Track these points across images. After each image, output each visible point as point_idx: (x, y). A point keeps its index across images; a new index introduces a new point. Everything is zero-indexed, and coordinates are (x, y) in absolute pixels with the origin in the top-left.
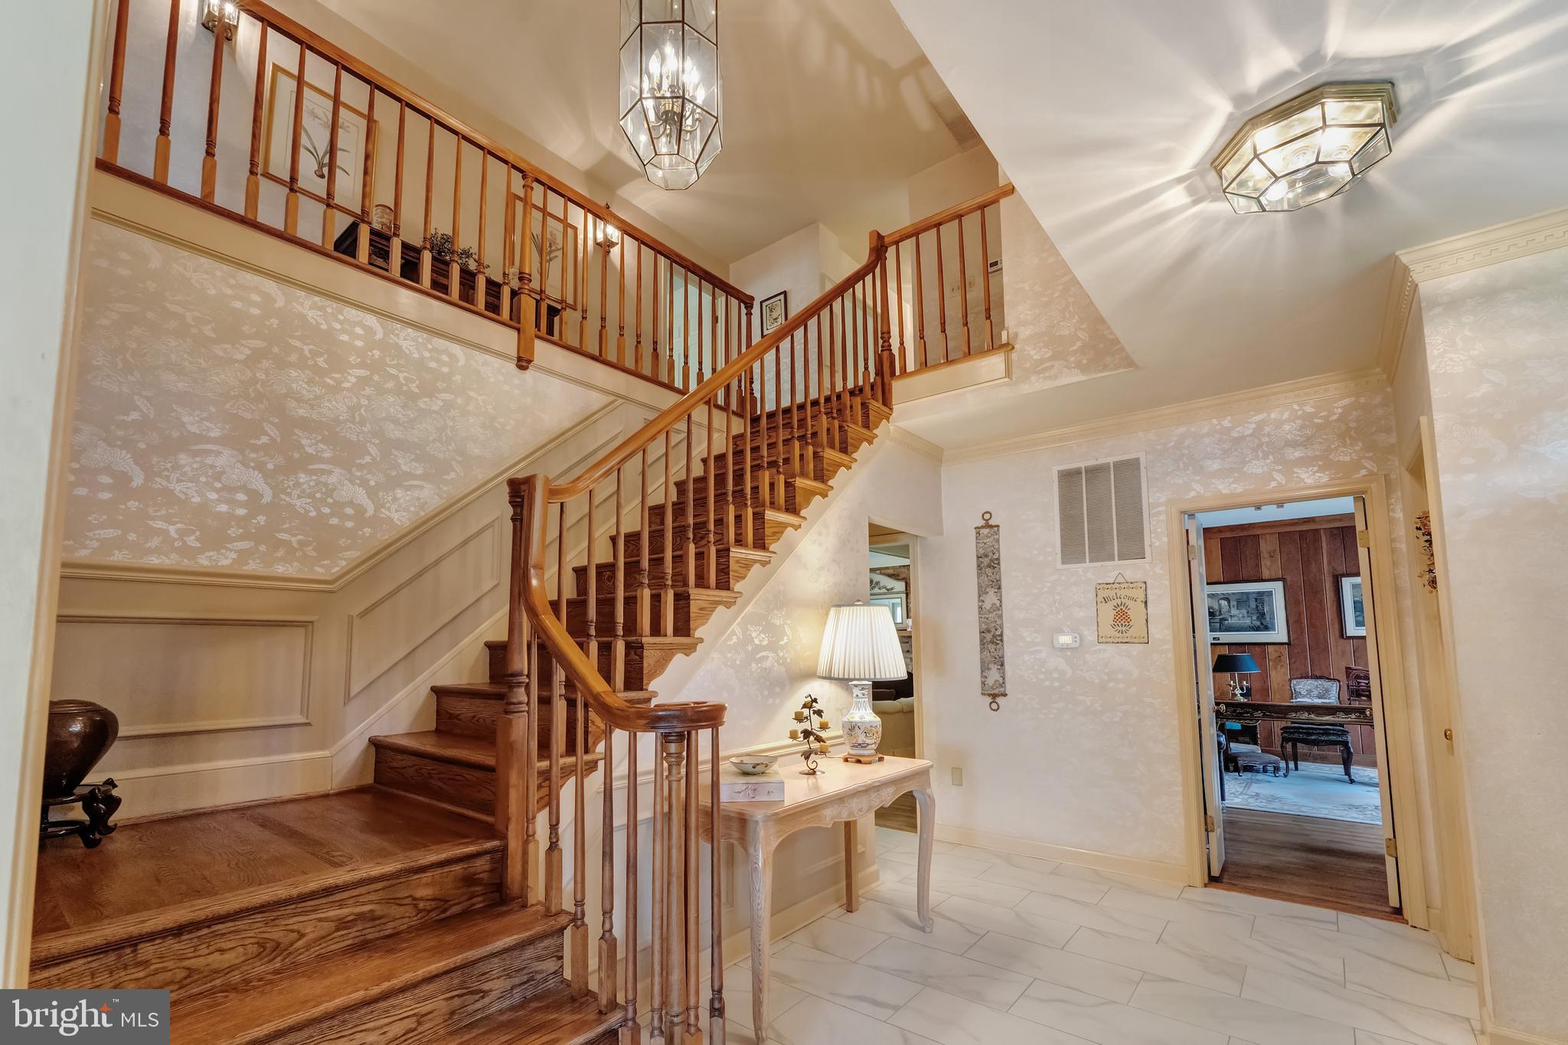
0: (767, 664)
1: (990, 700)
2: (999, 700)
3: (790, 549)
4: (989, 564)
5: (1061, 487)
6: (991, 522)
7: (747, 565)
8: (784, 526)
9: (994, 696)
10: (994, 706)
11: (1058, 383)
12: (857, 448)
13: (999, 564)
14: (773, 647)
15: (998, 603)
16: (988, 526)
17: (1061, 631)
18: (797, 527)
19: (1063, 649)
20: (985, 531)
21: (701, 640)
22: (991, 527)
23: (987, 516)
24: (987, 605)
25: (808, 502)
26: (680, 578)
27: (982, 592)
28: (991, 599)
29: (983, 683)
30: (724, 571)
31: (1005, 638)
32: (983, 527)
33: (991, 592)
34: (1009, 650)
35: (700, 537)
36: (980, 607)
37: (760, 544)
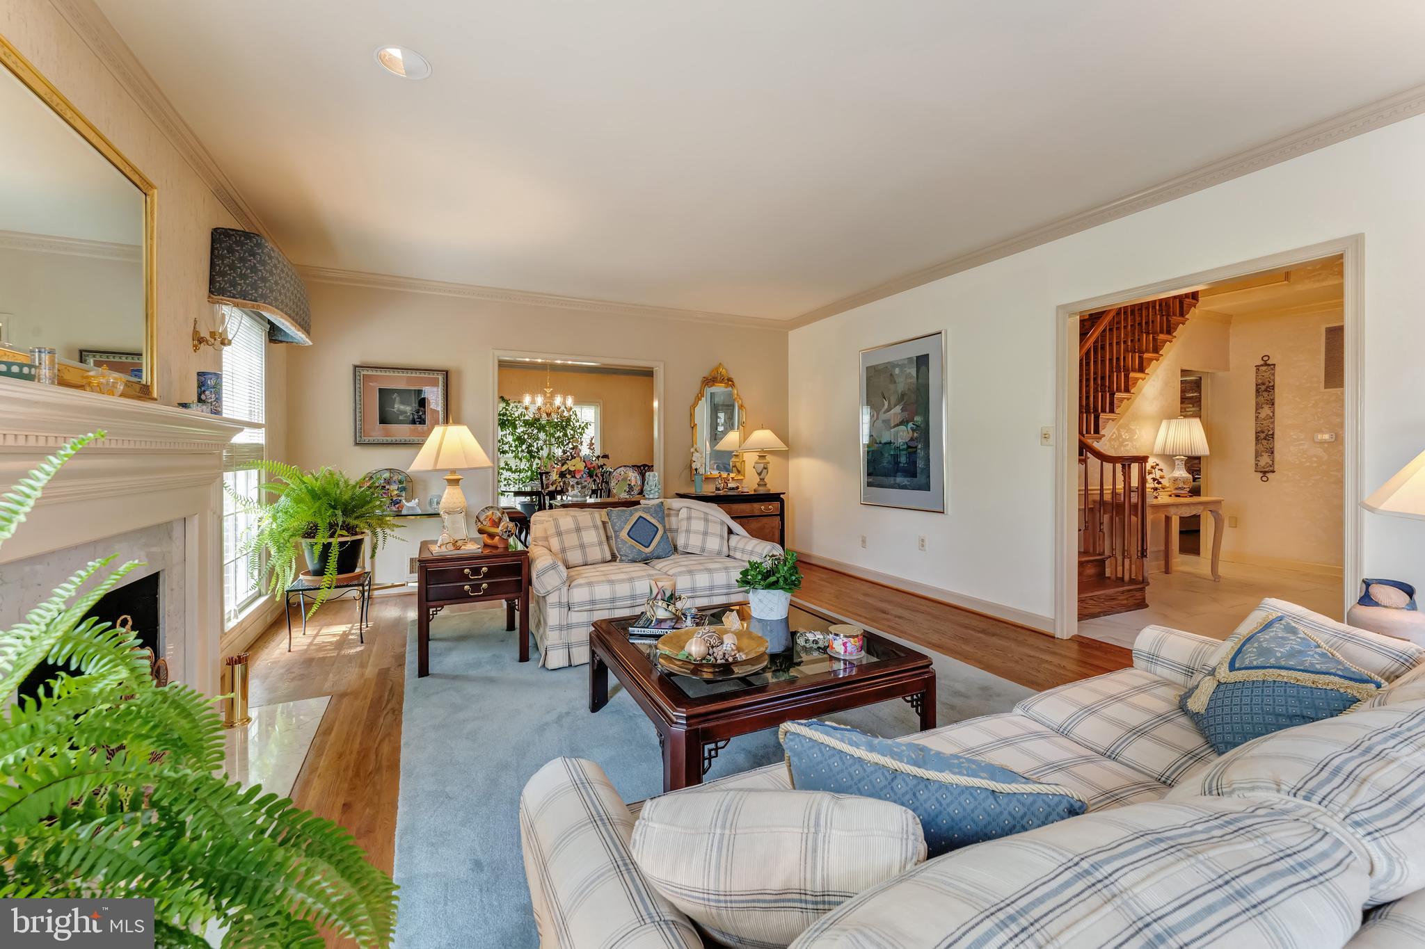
0: (1128, 448)
1: (1261, 475)
2: (1269, 475)
3: (1140, 390)
4: (1265, 391)
5: (1327, 339)
6: (1269, 362)
7: (1122, 400)
8: (1137, 379)
9: (1265, 472)
10: (1264, 479)
11: (1325, 284)
12: (1175, 329)
13: (1273, 389)
14: (1131, 440)
15: (1271, 414)
16: (1266, 365)
17: (1321, 432)
18: (1143, 379)
19: (1322, 443)
20: (1264, 368)
21: (1104, 436)
22: (1269, 365)
23: (1266, 358)
24: (1263, 415)
25: (1149, 365)
26: (1096, 410)
27: (1258, 407)
28: (1266, 411)
29: (1257, 465)
30: (1112, 404)
31: (1276, 436)
32: (1262, 365)
33: (1266, 407)
34: (1278, 445)
35: (1103, 391)
36: (1257, 417)
37: (1127, 390)
